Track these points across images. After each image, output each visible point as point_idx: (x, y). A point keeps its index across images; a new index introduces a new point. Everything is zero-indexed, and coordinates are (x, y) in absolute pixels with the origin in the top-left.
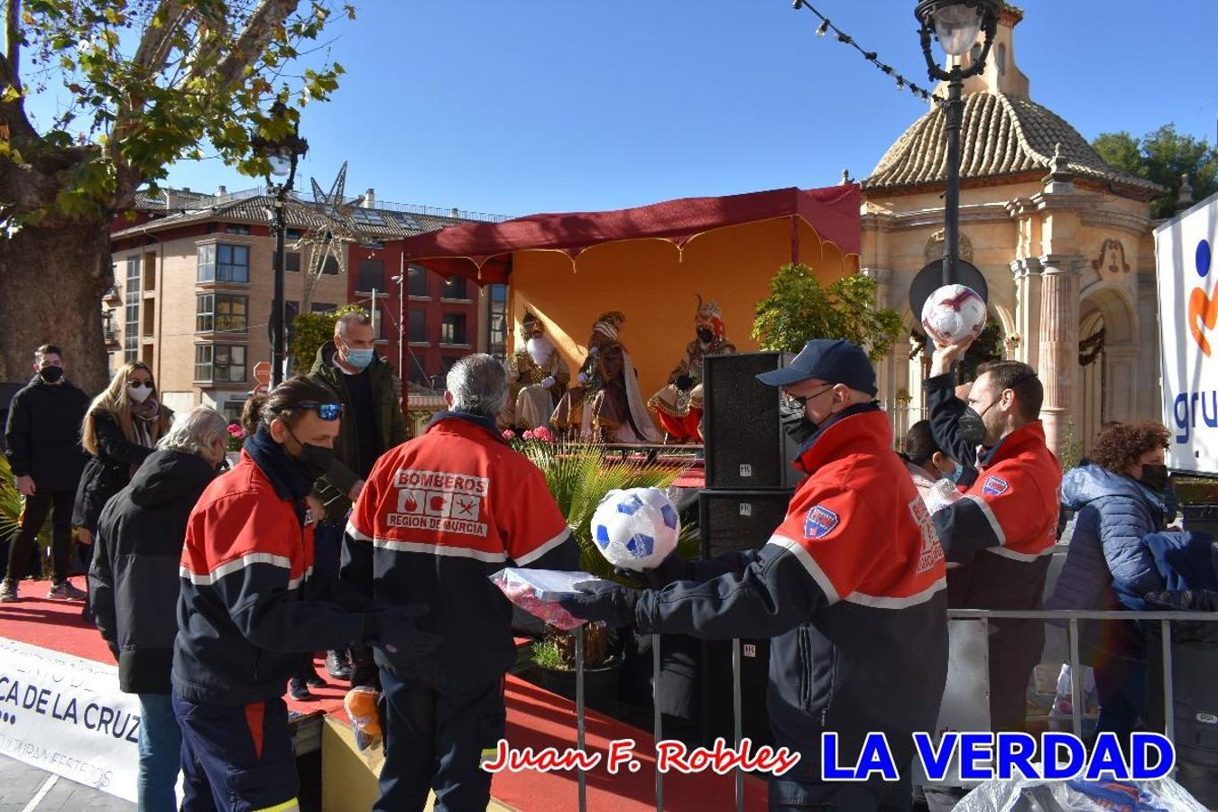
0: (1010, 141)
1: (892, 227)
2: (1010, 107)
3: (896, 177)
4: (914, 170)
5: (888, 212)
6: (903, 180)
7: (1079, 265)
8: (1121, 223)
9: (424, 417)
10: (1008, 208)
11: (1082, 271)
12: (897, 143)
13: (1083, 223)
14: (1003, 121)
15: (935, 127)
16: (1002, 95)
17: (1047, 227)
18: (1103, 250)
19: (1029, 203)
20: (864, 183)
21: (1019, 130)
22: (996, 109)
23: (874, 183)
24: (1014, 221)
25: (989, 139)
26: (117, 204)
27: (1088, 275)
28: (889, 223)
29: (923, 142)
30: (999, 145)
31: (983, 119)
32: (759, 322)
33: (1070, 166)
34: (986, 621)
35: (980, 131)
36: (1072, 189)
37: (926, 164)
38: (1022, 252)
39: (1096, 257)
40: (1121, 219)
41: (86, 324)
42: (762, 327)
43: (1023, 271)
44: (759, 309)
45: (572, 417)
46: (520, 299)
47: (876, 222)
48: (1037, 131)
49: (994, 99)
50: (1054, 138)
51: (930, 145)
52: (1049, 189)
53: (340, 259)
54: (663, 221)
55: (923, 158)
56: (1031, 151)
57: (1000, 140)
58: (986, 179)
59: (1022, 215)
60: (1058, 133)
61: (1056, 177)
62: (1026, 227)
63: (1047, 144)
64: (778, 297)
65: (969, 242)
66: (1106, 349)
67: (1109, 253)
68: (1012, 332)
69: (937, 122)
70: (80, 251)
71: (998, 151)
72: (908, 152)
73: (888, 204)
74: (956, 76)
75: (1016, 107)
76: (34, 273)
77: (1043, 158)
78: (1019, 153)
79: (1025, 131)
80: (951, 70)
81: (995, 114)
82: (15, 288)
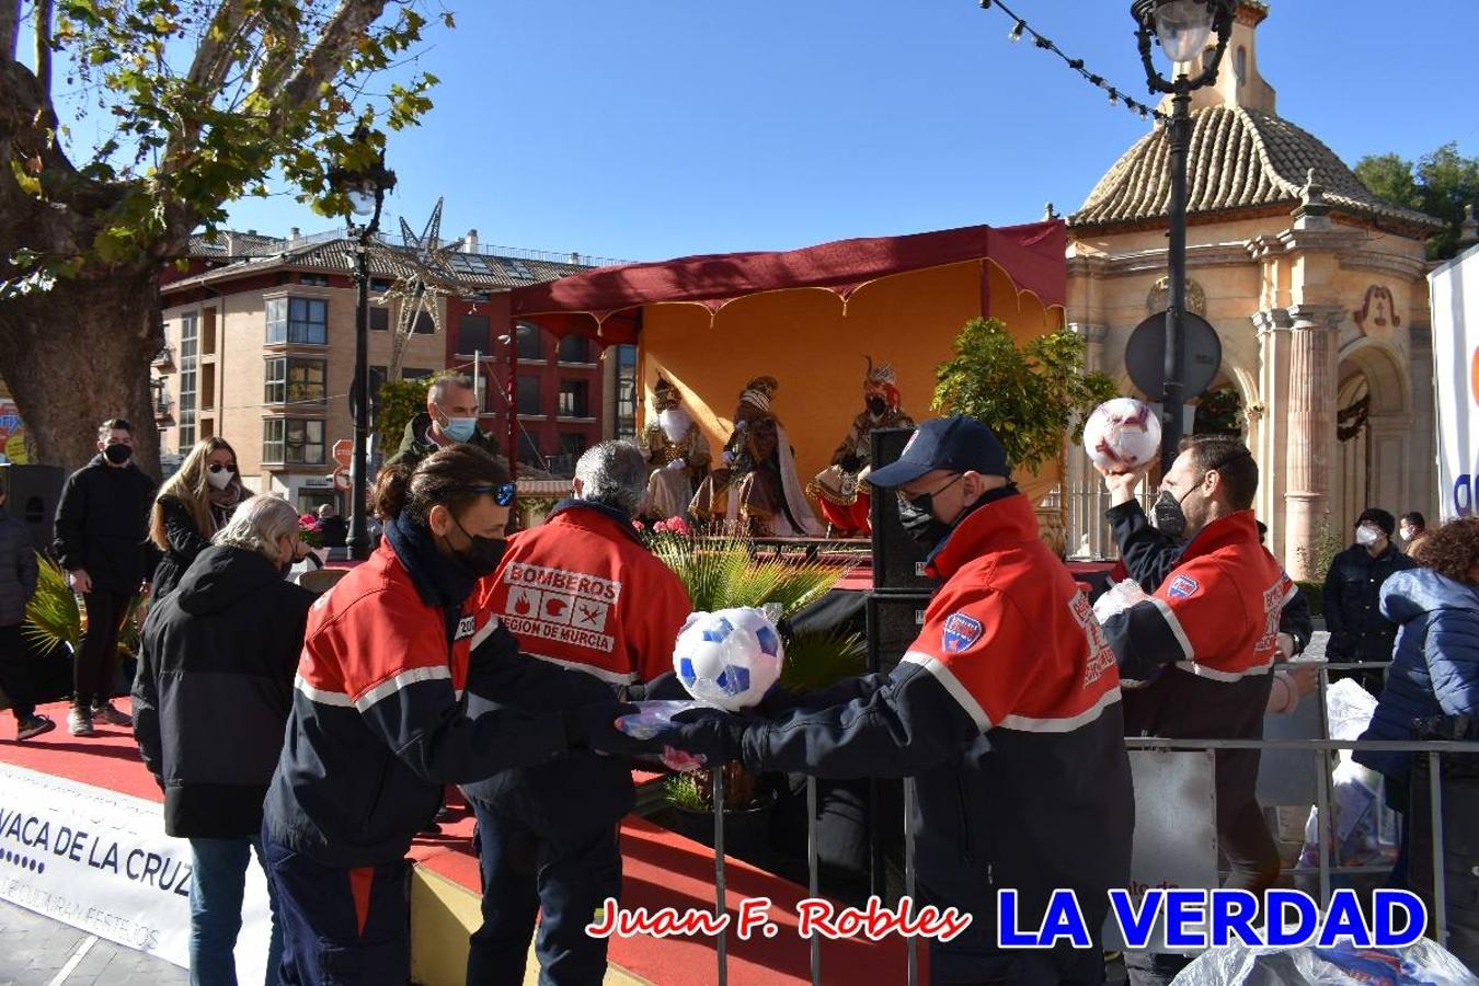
0: (1252, 166)
1: (1105, 272)
2: (1251, 125)
3: (1111, 212)
4: (1133, 203)
5: (1101, 255)
6: (1120, 214)
7: (1337, 317)
8: (1390, 265)
9: (537, 506)
10: (1249, 248)
11: (1340, 326)
12: (1113, 170)
13: (1343, 266)
14: (1243, 141)
15: (1159, 149)
16: (1241, 111)
17: (1298, 271)
18: (1367, 299)
19: (1275, 242)
20: (1072, 219)
21: (1263, 153)
22: (1234, 126)
23: (1084, 219)
24: (1257, 264)
25: (1226, 163)
26: (168, 251)
27: (1348, 330)
28: (1103, 268)
29: (1144, 168)
30: (1238, 171)
31: (1218, 139)
32: (941, 389)
33: (1325, 196)
34: (1212, 752)
35: (1215, 154)
36: (1329, 225)
37: (1148, 195)
38: (1267, 301)
39: (1359, 307)
40: (1389, 261)
41: (132, 394)
42: (945, 395)
43: (1269, 325)
44: (940, 374)
45: (714, 505)
46: (652, 363)
47: (1086, 266)
48: (1285, 154)
49: (1232, 115)
50: (1306, 162)
51: (1153, 172)
52: (1300, 225)
53: (435, 315)
54: (825, 268)
55: (1144, 188)
56: (1278, 178)
57: (1239, 164)
58: (1222, 214)
59: (1267, 256)
60: (1311, 156)
61: (1308, 210)
62: (1272, 271)
63: (1298, 170)
64: (964, 359)
65: (1201, 290)
66: (1371, 420)
67: (1374, 302)
68: (1254, 399)
69: (1161, 143)
70: (125, 307)
71: (1237, 179)
72: (1126, 181)
73: (1101, 244)
74: (1182, 88)
75: (1259, 124)
76: (70, 334)
77: (1292, 187)
78: (1262, 181)
79: (1270, 153)
80: (1175, 80)
81: (1233, 134)
82: (48, 352)
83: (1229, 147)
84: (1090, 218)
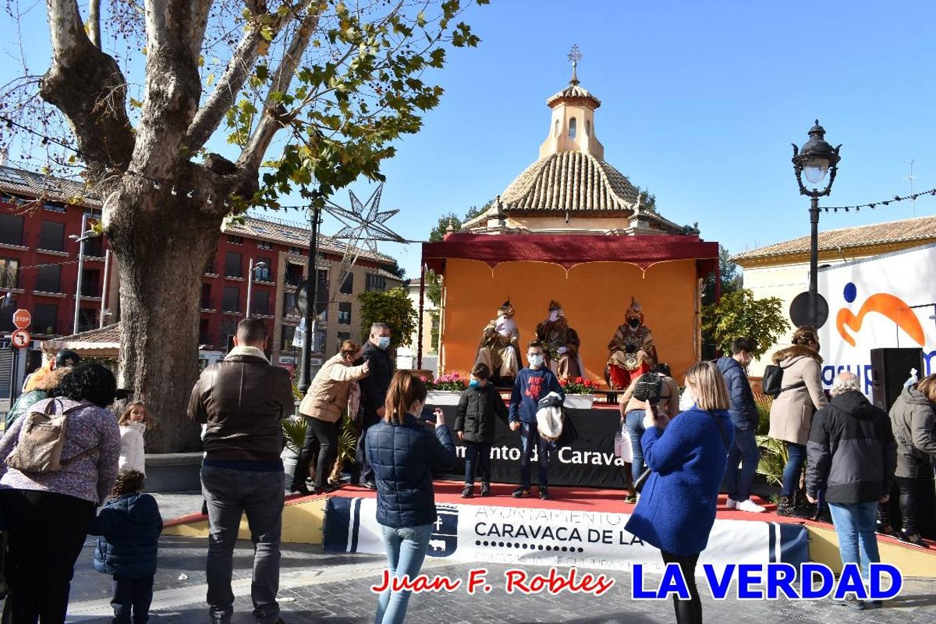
0: (602, 188)
2: (599, 165)
3: (530, 204)
4: (541, 200)
5: (525, 227)
6: (537, 205)
10: (607, 234)
14: (596, 174)
15: (551, 172)
16: (592, 156)
19: (623, 232)
20: (509, 205)
21: (607, 182)
22: (590, 165)
25: (589, 185)
29: (544, 182)
30: (595, 191)
31: (583, 171)
33: (645, 212)
35: (583, 179)
36: (648, 226)
37: (548, 197)
49: (586, 157)
51: (550, 184)
52: (634, 224)
55: (546, 193)
56: (617, 198)
57: (596, 186)
61: (639, 217)
69: (551, 168)
71: (595, 194)
72: (534, 187)
73: (524, 221)
74: (815, 195)
75: (602, 165)
76: (188, 247)
77: (626, 203)
78: (608, 197)
79: (610, 183)
80: (812, 191)
81: (590, 169)
82: (173, 258)
83: (589, 176)
84: (519, 206)
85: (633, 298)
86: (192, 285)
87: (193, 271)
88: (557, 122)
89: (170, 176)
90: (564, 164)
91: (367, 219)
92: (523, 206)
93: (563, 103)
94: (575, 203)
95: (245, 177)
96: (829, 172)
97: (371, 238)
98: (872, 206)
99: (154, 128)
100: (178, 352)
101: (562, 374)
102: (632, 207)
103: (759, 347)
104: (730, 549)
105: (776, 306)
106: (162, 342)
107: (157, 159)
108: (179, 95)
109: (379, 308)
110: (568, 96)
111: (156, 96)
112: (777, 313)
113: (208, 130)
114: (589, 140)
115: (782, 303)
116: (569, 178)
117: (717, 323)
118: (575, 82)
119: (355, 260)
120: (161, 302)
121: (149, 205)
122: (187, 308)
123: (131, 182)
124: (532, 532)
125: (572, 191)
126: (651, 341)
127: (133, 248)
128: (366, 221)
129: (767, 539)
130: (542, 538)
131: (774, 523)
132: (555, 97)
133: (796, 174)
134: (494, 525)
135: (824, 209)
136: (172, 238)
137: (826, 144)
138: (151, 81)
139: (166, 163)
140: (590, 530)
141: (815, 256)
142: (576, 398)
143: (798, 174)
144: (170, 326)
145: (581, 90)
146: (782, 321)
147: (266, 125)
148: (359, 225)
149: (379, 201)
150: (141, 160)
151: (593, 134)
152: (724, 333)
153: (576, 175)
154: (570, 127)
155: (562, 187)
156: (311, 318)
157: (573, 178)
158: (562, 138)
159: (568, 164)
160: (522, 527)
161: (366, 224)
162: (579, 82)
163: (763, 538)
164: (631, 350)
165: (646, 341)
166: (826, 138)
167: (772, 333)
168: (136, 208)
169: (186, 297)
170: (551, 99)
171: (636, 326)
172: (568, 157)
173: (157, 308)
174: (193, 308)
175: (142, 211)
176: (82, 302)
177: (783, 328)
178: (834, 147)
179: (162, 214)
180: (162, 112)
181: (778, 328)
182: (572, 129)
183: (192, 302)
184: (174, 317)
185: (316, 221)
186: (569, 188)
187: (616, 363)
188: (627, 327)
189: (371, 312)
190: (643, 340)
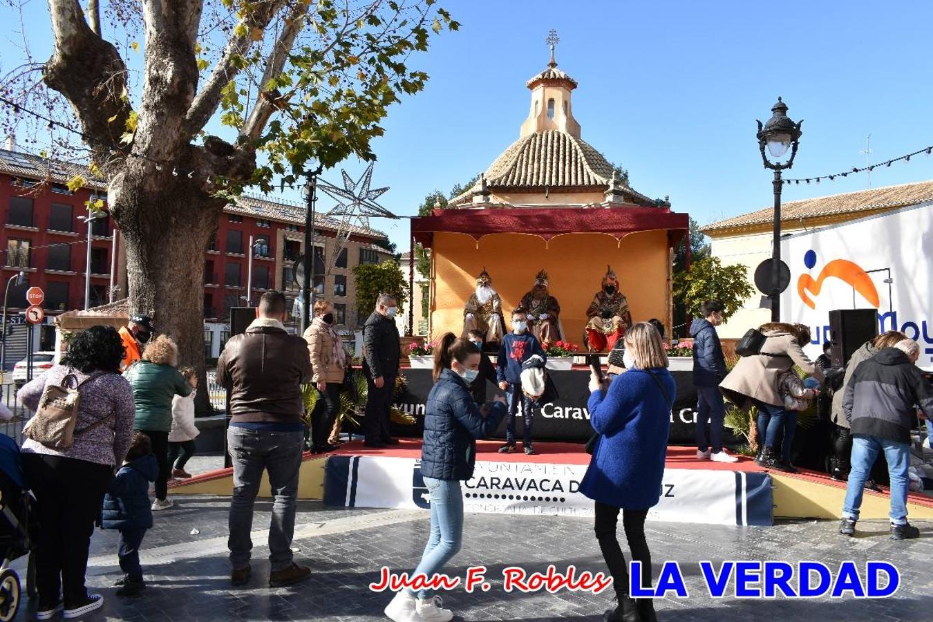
0: (579, 165)
2: (576, 143)
3: (512, 180)
4: (522, 177)
5: (507, 203)
6: (519, 182)
14: (573, 151)
15: (531, 150)
16: (569, 135)
19: (599, 207)
20: (493, 182)
21: (583, 159)
22: (567, 143)
23: (499, 182)
25: (567, 162)
29: (525, 159)
30: (573, 168)
31: (561, 149)
35: (561, 156)
36: (623, 200)
37: (529, 174)
49: (564, 136)
51: (530, 162)
52: (610, 198)
55: (526, 169)
56: (594, 174)
57: (573, 163)
58: (569, 188)
61: (614, 192)
69: (532, 147)
71: (573, 171)
72: (516, 163)
73: (506, 197)
74: (778, 168)
75: (579, 143)
76: (190, 225)
77: (602, 179)
78: (585, 173)
79: (587, 160)
80: (775, 164)
81: (567, 147)
82: (176, 235)
83: (567, 154)
84: (502, 183)
85: (609, 267)
86: (195, 262)
87: (196, 248)
88: (537, 102)
89: (171, 158)
90: (543, 142)
91: (359, 196)
92: (506, 182)
93: (542, 85)
94: (554, 179)
95: (243, 158)
96: (792, 146)
97: (363, 214)
98: (832, 178)
99: (154, 112)
100: (184, 324)
101: (544, 339)
102: (607, 182)
103: (726, 311)
104: (700, 496)
105: (741, 272)
106: (169, 314)
107: (158, 142)
108: (177, 80)
109: (372, 280)
110: (546, 78)
111: (155, 81)
112: (742, 279)
113: (207, 113)
114: (567, 119)
115: (747, 269)
116: (549, 156)
117: (687, 290)
118: (553, 65)
119: (348, 236)
120: (167, 277)
121: (152, 186)
122: (191, 283)
123: (133, 164)
124: (518, 484)
125: (551, 168)
126: (625, 307)
127: (139, 227)
128: (358, 199)
129: (734, 486)
130: (527, 489)
131: (740, 472)
132: (535, 79)
133: (761, 149)
134: (483, 478)
135: (786, 182)
136: (175, 217)
137: (789, 119)
138: (150, 67)
139: (166, 145)
140: (571, 482)
141: (778, 226)
142: (557, 360)
143: (762, 149)
144: (176, 300)
145: (559, 72)
146: (747, 286)
147: (262, 108)
148: (352, 202)
149: (370, 180)
150: (143, 143)
151: (571, 113)
152: (694, 298)
153: (555, 153)
154: (549, 108)
155: (542, 165)
156: (308, 290)
157: (552, 155)
158: (542, 119)
159: (547, 142)
160: (508, 479)
161: (358, 201)
162: (557, 65)
163: (731, 485)
164: (608, 315)
165: (621, 306)
166: (789, 114)
167: (738, 298)
168: (140, 189)
169: (190, 272)
170: (530, 81)
171: (612, 293)
172: (547, 135)
173: (163, 283)
174: (197, 282)
175: (146, 191)
176: (92, 279)
177: (748, 293)
178: (796, 123)
179: (165, 194)
180: (162, 98)
181: (744, 293)
182: (550, 110)
183: (196, 277)
184: (179, 291)
185: (311, 199)
186: (548, 165)
187: (593, 327)
188: (604, 295)
189: (365, 284)
190: (618, 306)
